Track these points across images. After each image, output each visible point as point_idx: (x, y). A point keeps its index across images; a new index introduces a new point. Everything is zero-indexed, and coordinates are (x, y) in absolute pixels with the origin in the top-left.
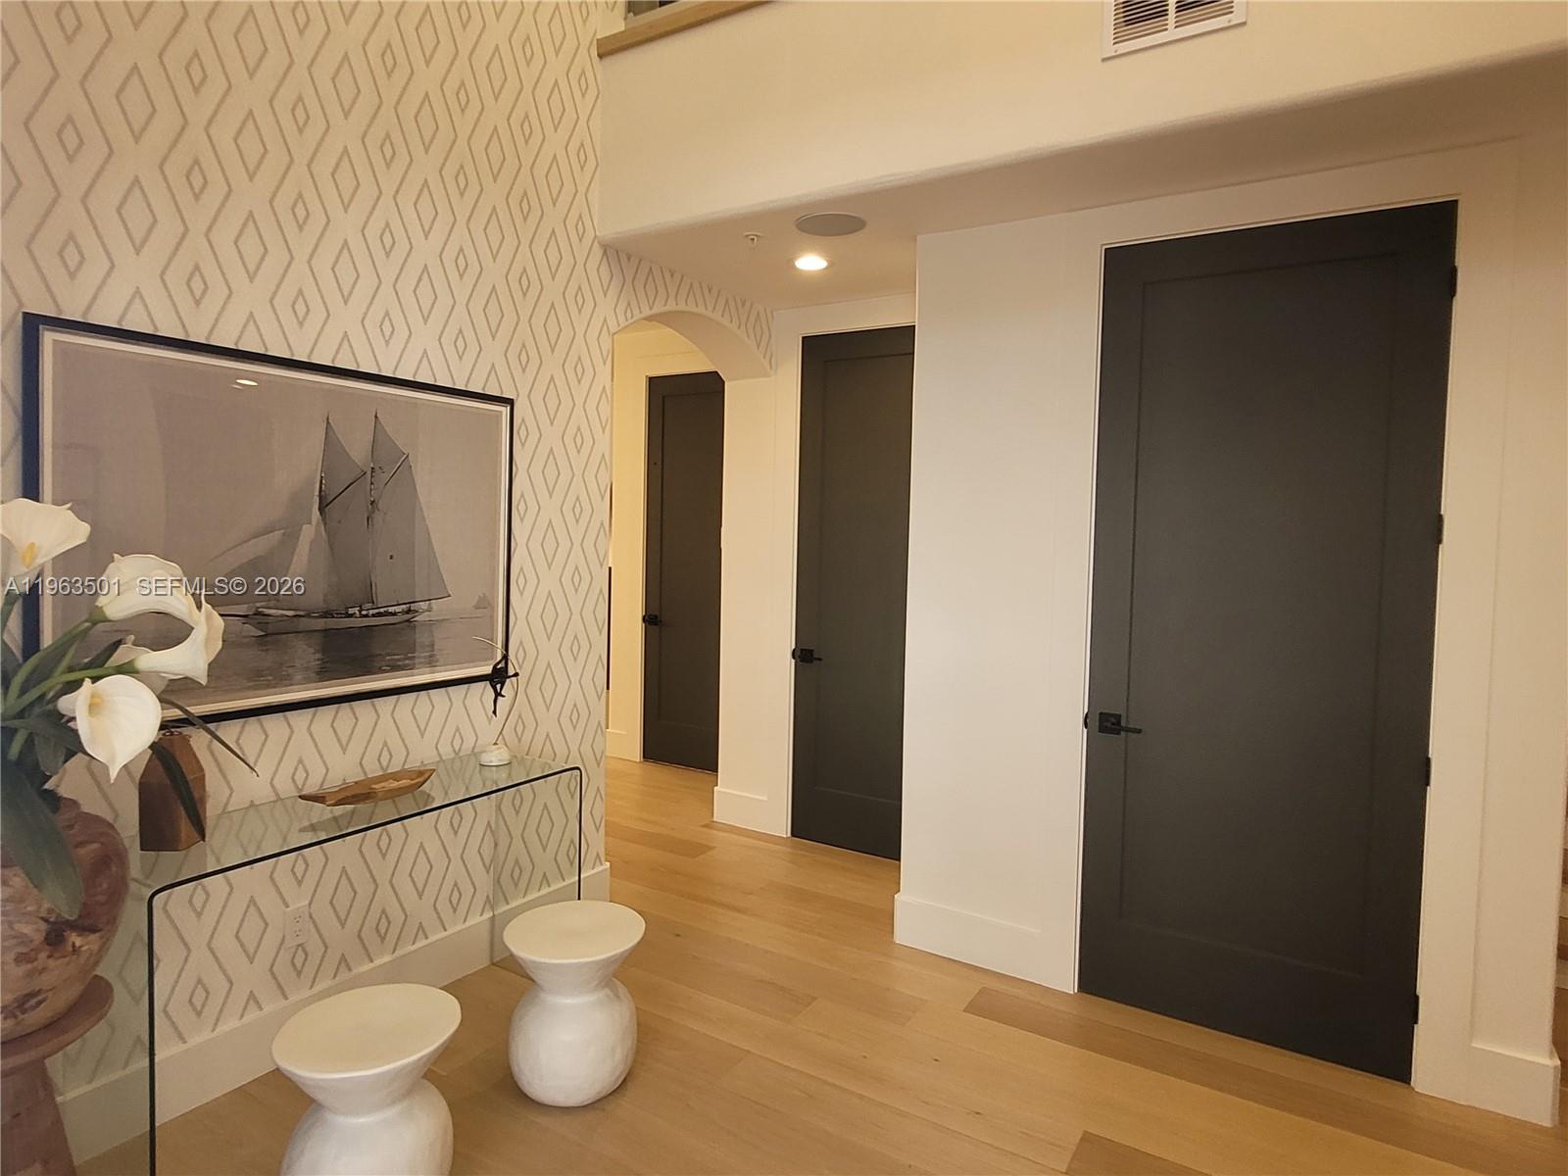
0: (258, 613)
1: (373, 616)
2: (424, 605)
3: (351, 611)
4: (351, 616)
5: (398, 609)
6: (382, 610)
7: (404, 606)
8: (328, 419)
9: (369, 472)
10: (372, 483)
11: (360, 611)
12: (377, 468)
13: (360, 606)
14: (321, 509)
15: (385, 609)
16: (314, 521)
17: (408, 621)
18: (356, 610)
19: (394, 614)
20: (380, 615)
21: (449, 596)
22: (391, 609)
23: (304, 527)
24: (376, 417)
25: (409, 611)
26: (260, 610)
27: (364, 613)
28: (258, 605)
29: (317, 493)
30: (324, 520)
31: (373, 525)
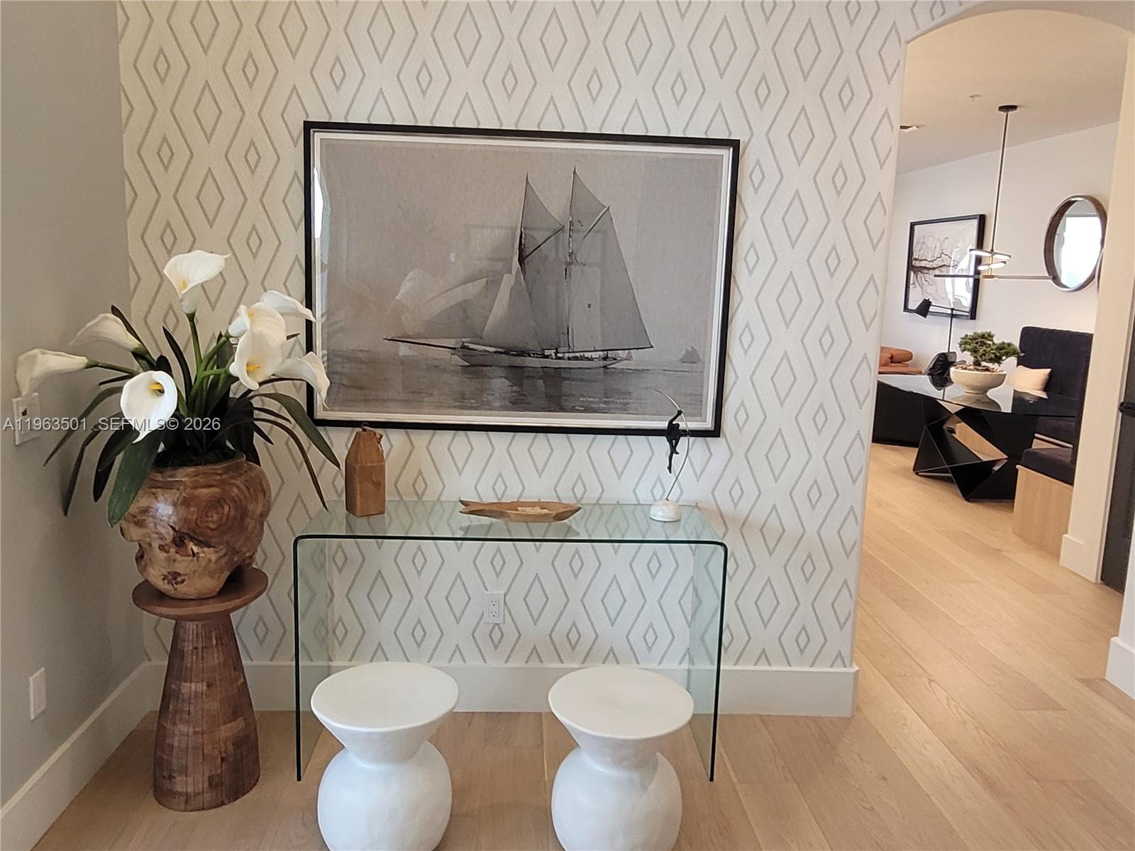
0: (464, 347)
1: (569, 359)
2: (622, 354)
3: (547, 353)
4: (547, 357)
5: (594, 355)
6: (578, 354)
7: (601, 353)
8: (527, 179)
9: (568, 227)
10: (570, 236)
11: (556, 354)
12: (575, 223)
13: (557, 349)
14: (521, 260)
15: (582, 354)
16: (514, 272)
17: (605, 367)
18: (552, 352)
19: (591, 359)
20: (576, 358)
21: (652, 347)
22: (587, 355)
23: (505, 275)
24: (575, 173)
25: (605, 358)
26: (466, 344)
27: (560, 355)
28: (464, 340)
29: (517, 245)
30: (523, 271)
31: (570, 275)
